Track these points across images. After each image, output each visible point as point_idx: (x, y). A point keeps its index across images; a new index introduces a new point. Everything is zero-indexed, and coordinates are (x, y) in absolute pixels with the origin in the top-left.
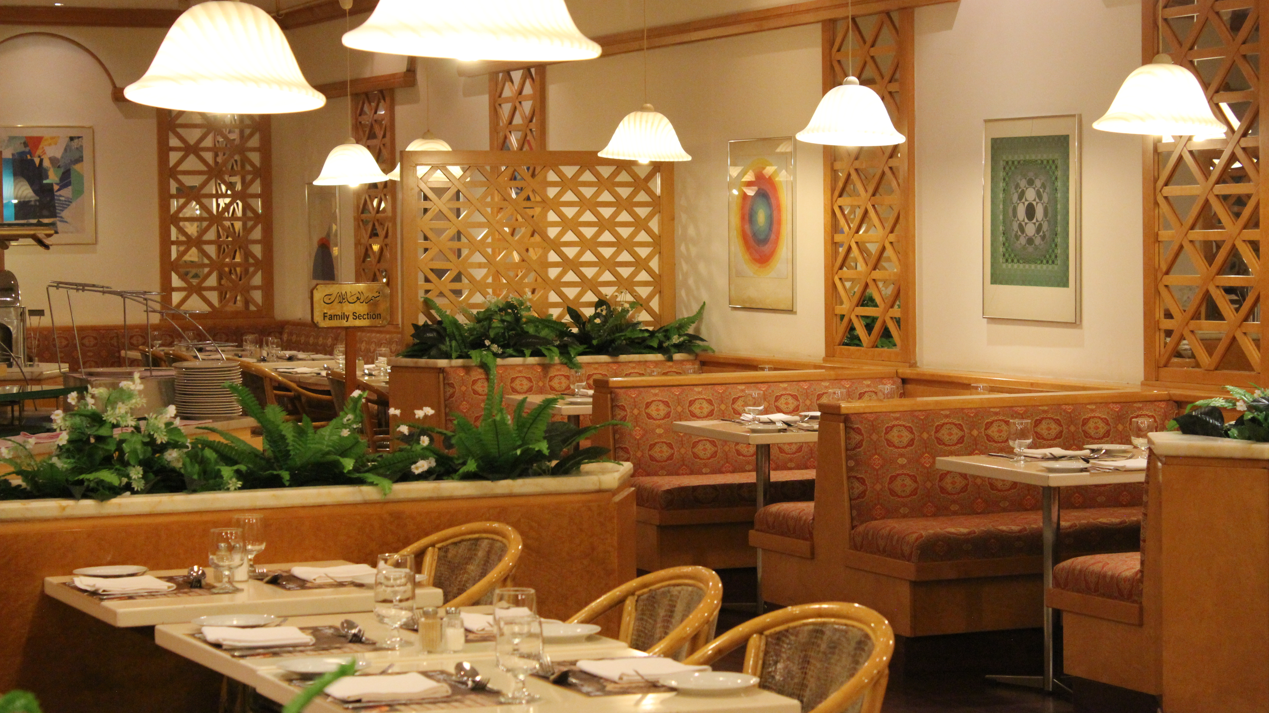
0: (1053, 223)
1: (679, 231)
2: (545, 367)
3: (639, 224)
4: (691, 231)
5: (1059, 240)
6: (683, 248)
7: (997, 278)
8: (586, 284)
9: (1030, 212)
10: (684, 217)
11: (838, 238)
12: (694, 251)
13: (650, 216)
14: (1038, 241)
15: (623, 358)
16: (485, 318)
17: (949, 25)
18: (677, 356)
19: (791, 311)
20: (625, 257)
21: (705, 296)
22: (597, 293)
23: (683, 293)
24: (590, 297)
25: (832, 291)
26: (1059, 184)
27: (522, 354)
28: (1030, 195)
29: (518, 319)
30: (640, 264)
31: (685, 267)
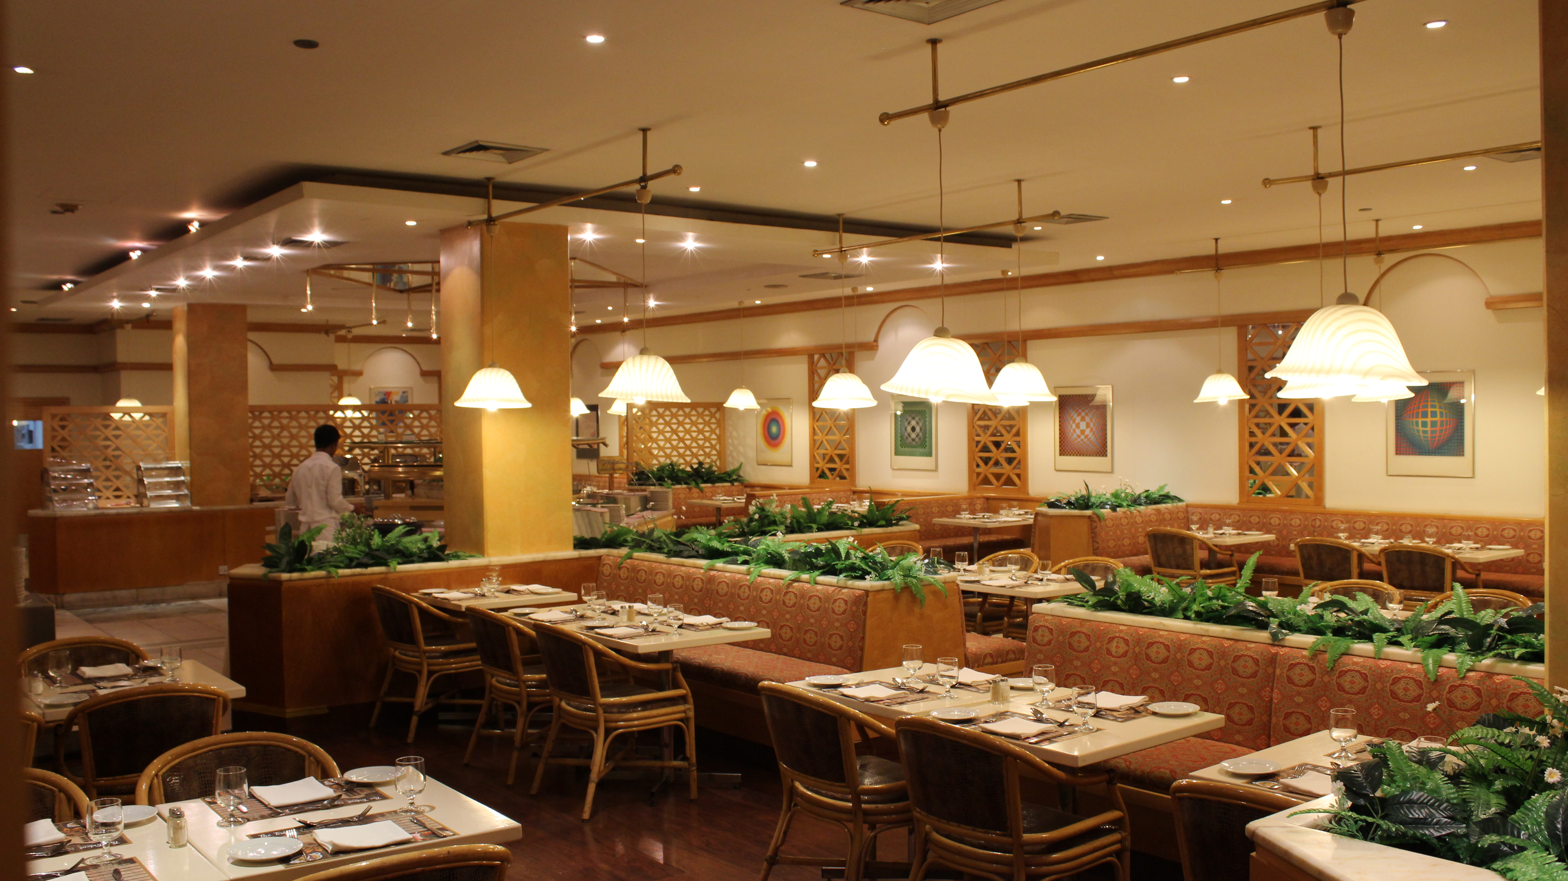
0: (925, 434)
1: (728, 434)
2: (690, 489)
3: (712, 431)
4: (735, 434)
5: (927, 440)
6: (730, 441)
7: (897, 453)
8: (694, 455)
9: (913, 429)
10: (730, 429)
11: (816, 438)
12: (736, 442)
13: (716, 428)
14: (917, 440)
15: (717, 485)
16: (661, 469)
17: (873, 359)
18: (736, 484)
19: (791, 466)
20: (707, 444)
21: (742, 460)
22: (698, 459)
23: (730, 459)
24: (695, 461)
25: (813, 458)
26: (927, 419)
27: (681, 484)
28: (913, 423)
29: (673, 469)
30: (713, 447)
31: (731, 448)
